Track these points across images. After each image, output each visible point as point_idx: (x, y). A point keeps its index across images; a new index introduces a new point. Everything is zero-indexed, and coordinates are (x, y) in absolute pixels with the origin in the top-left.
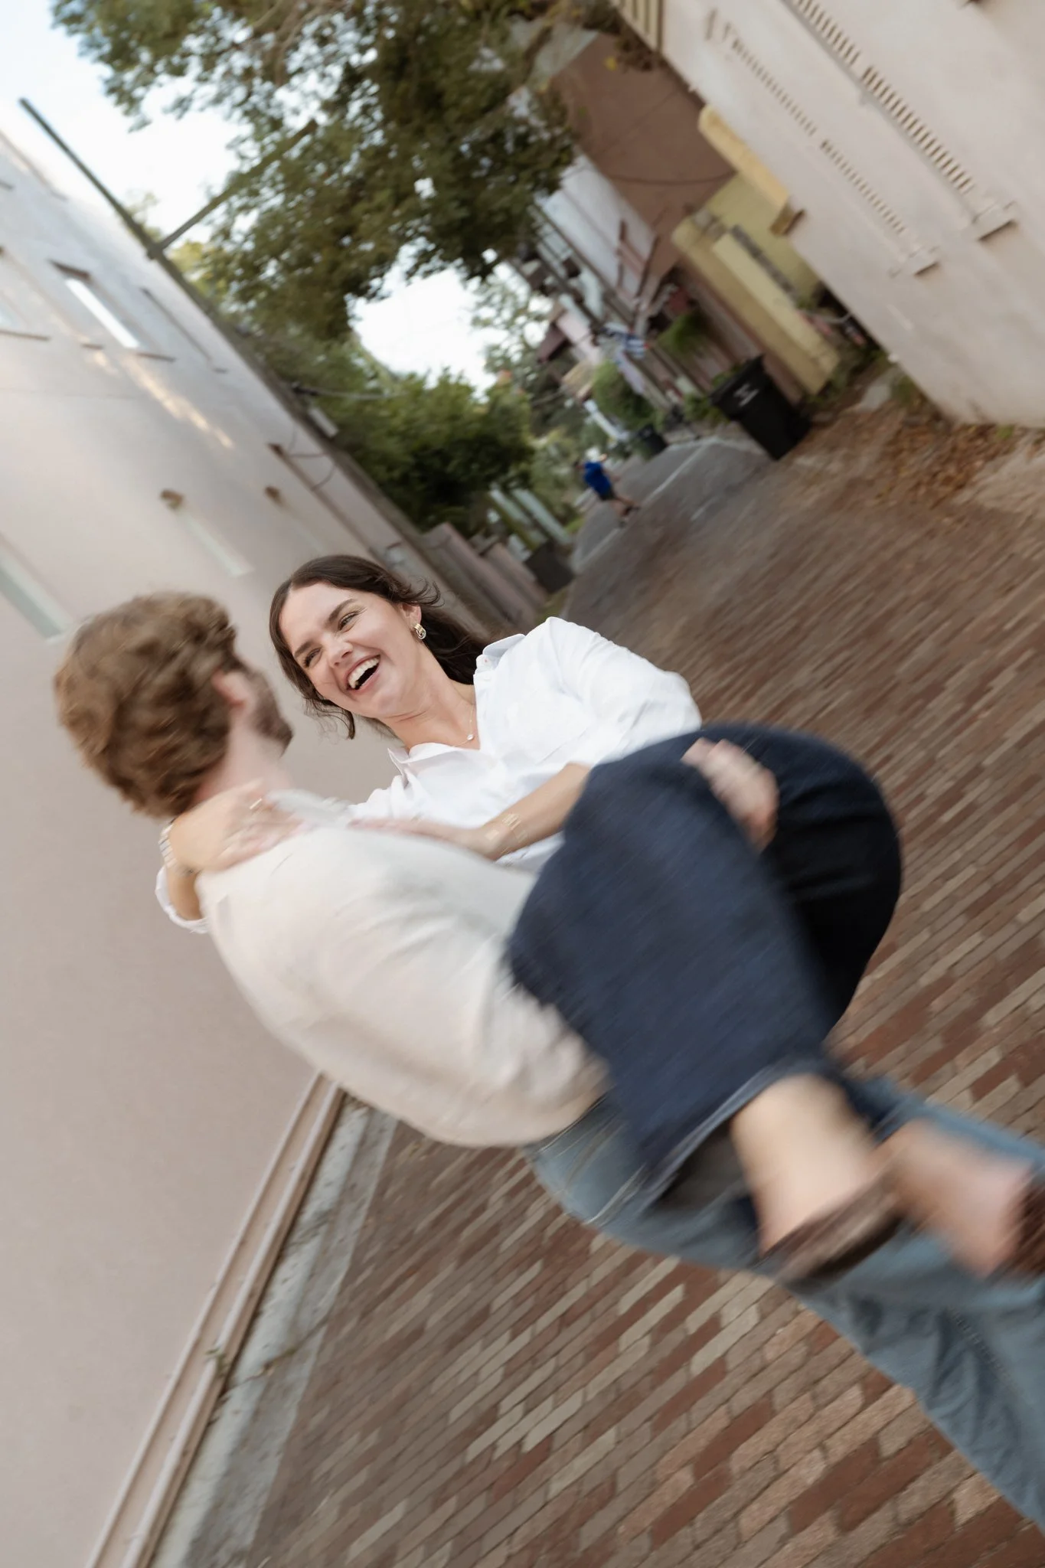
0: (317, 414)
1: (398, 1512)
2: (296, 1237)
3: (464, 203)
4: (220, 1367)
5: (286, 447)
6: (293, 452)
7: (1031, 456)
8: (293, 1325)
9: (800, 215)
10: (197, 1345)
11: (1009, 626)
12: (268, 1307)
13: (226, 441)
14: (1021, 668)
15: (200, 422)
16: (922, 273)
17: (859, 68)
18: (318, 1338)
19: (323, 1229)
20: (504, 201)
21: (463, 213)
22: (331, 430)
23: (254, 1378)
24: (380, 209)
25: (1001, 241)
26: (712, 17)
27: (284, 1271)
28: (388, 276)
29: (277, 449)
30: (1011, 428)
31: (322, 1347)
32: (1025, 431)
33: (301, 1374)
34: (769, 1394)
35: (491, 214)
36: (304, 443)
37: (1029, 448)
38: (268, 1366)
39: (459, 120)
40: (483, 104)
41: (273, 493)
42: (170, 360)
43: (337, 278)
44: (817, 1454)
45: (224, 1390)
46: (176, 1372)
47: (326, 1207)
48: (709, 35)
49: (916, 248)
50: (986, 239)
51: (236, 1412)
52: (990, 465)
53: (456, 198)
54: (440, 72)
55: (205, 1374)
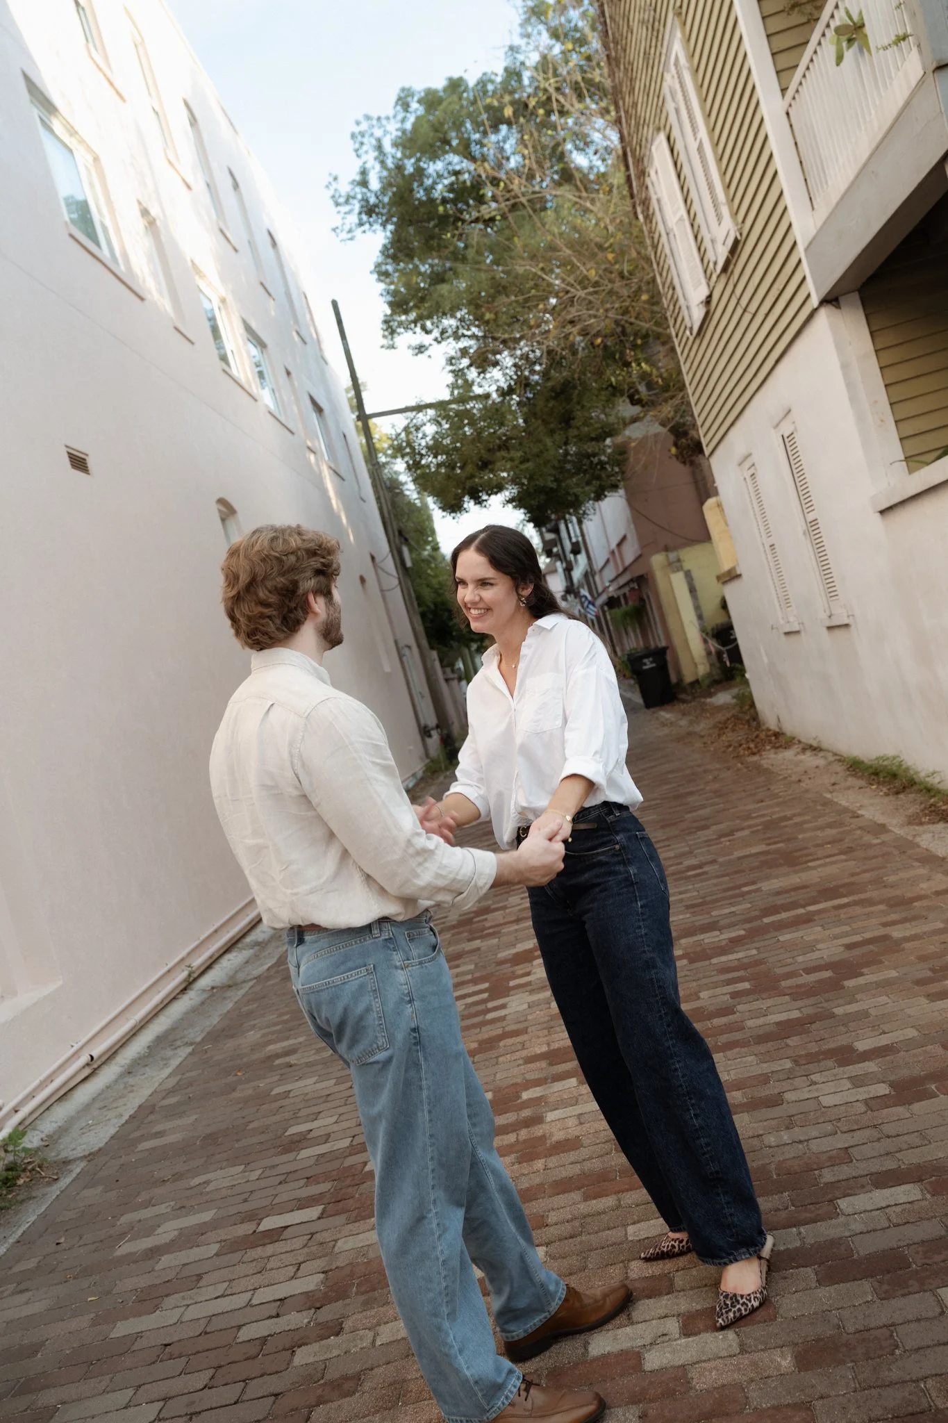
0: (405, 550)
1: (301, 1039)
2: (240, 945)
3: (556, 480)
4: (189, 975)
5: (377, 560)
6: (382, 565)
7: (798, 753)
8: (232, 977)
9: (739, 576)
10: (182, 960)
11: (754, 815)
12: (217, 967)
13: (352, 538)
14: (752, 832)
15: (344, 521)
16: (787, 634)
17: (810, 517)
18: (251, 983)
19: (257, 948)
20: (578, 490)
21: (554, 485)
22: (409, 564)
23: (204, 991)
24: (512, 460)
25: (838, 632)
26: (749, 455)
27: (228, 956)
28: (493, 497)
29: (373, 558)
30: (794, 738)
31: (252, 987)
32: (800, 742)
33: (238, 994)
34: (527, 1028)
35: (568, 493)
36: (389, 565)
37: (799, 750)
38: (213, 988)
39: (575, 437)
40: (593, 435)
41: (362, 580)
42: (343, 480)
43: (468, 484)
44: (545, 1046)
45: (185, 989)
46: (171, 965)
47: (260, 940)
48: (740, 465)
49: (791, 619)
50: (830, 628)
51: (191, 999)
52: (773, 751)
53: (554, 476)
54: (579, 407)
55: (181, 976)
